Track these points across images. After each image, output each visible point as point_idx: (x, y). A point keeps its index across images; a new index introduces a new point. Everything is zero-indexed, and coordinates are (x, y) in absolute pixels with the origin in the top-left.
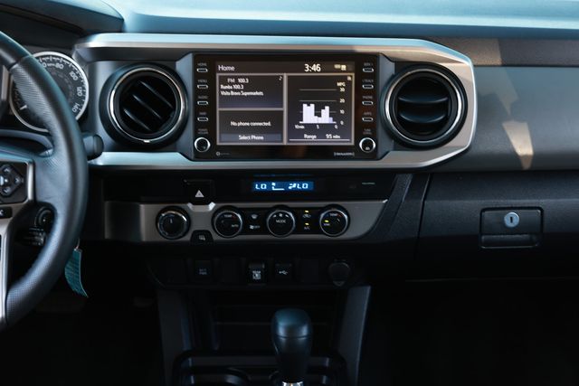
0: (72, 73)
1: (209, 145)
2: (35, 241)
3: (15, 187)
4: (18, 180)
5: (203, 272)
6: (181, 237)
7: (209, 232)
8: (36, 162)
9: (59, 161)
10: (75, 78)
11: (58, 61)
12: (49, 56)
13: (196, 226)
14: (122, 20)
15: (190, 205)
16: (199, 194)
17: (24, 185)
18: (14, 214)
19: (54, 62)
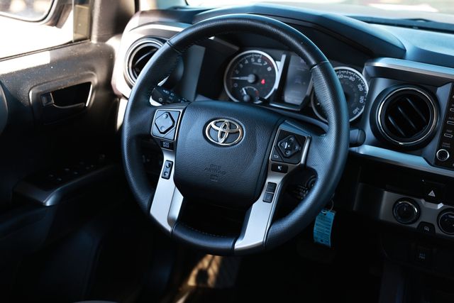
0: (359, 86)
1: (448, 156)
2: (299, 195)
3: (294, 152)
4: (297, 148)
5: (422, 257)
6: (410, 223)
7: (434, 226)
8: (313, 138)
9: (329, 141)
10: (361, 89)
11: (352, 75)
12: (346, 70)
13: (424, 218)
14: (405, 50)
15: (423, 201)
16: (432, 194)
17: (300, 152)
18: (289, 170)
19: (349, 75)
